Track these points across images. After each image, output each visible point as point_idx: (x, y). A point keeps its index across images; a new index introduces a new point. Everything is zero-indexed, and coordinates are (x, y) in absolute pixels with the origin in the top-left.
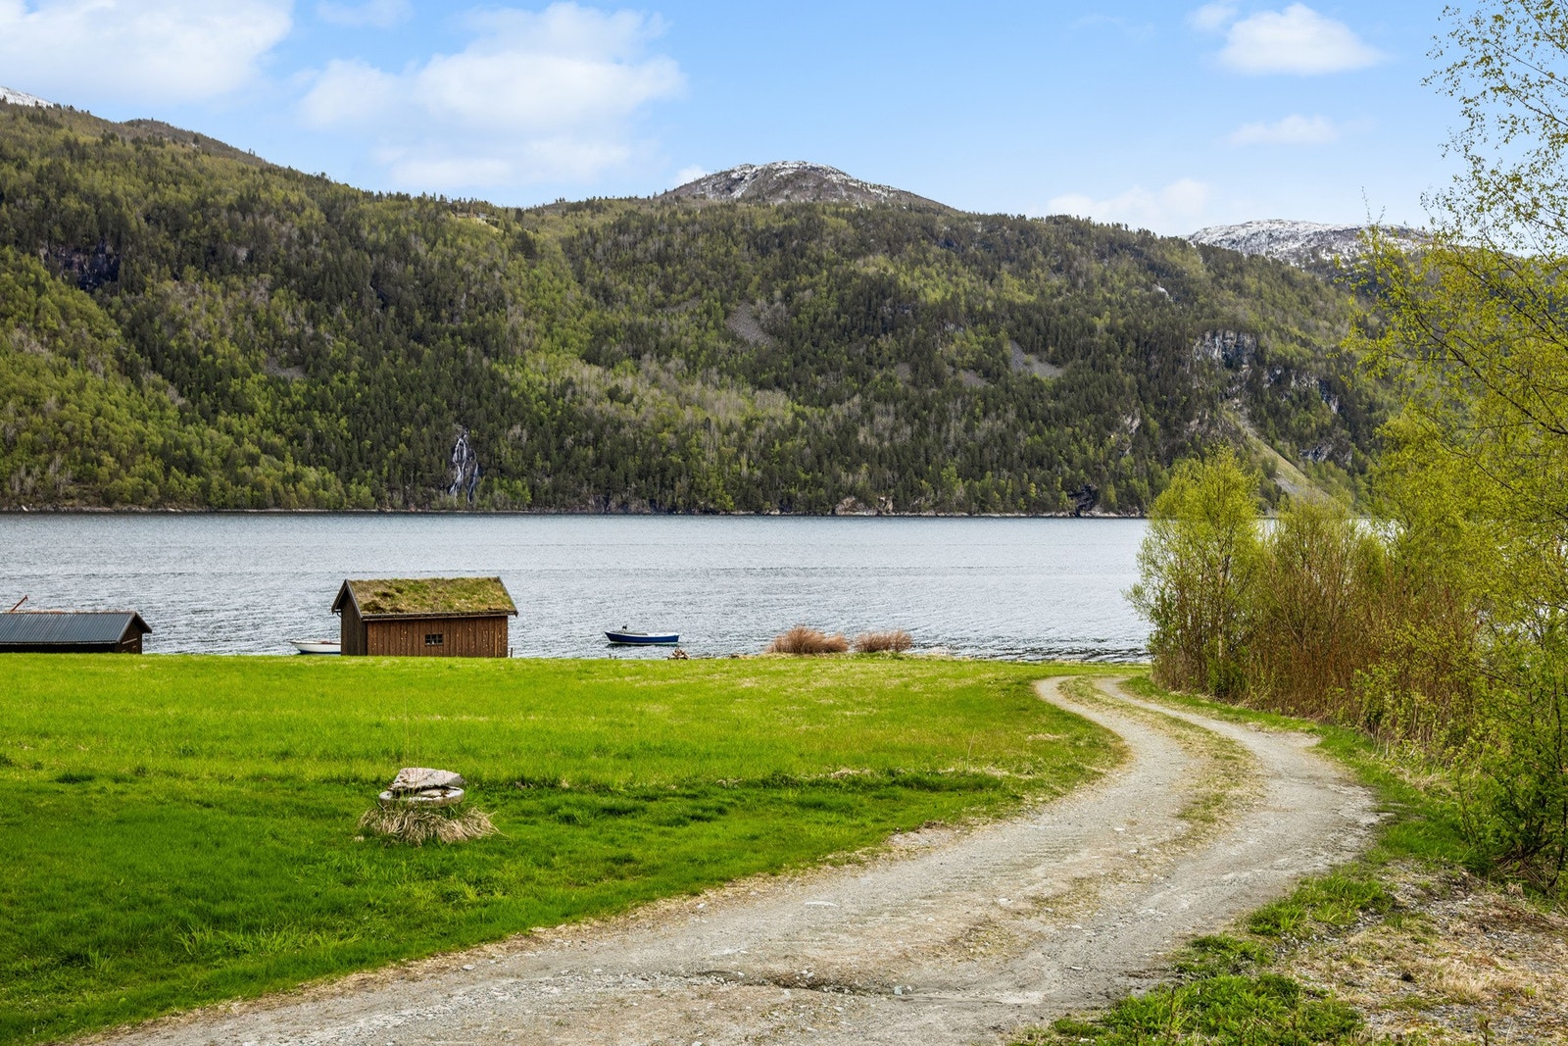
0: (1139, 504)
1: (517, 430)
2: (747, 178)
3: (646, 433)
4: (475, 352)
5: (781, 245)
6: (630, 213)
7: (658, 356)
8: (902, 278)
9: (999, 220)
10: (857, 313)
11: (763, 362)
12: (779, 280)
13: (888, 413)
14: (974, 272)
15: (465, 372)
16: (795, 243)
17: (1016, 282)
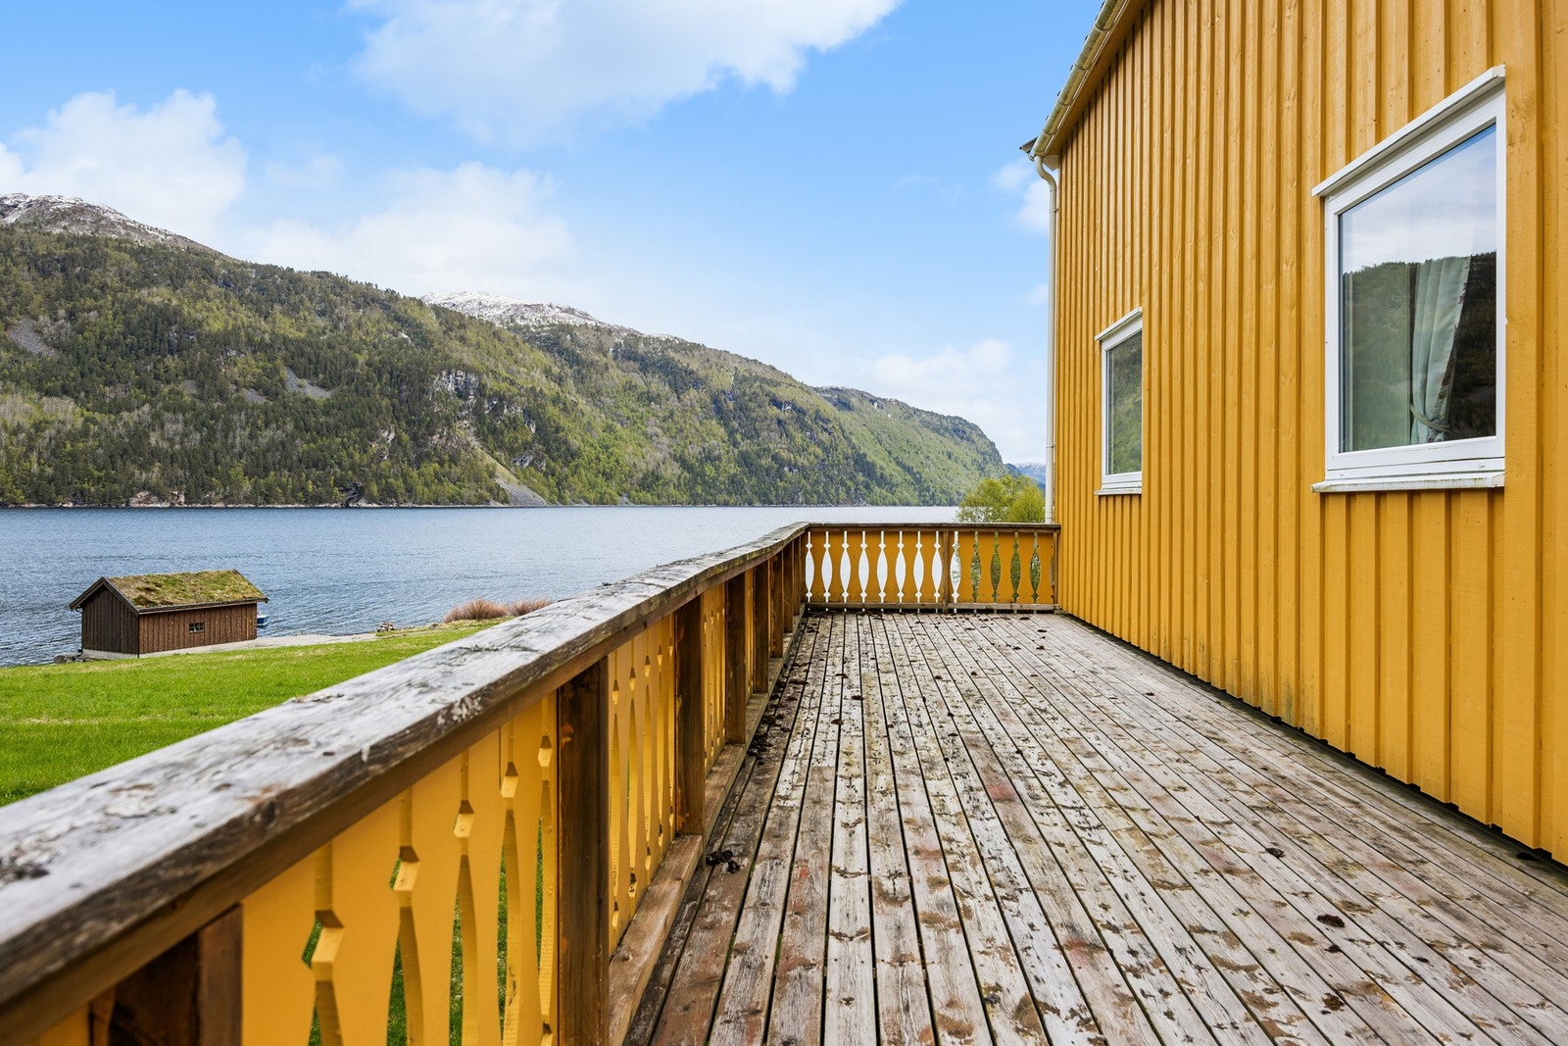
0: (396, 497)
2: (21, 206)
5: (63, 270)
8: (186, 308)
9: (270, 270)
10: (144, 335)
11: (48, 372)
12: (63, 301)
14: (251, 311)
16: (78, 269)
17: (287, 321)
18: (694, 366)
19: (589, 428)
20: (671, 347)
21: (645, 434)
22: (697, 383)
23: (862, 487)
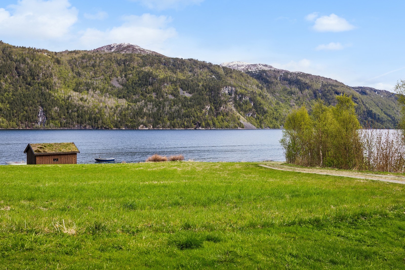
0: (210, 126)
1: (56, 108)
2: (115, 47)
3: (90, 109)
4: (45, 88)
5: (124, 63)
6: (85, 54)
7: (93, 90)
8: (154, 72)
9: (177, 59)
10: (143, 80)
11: (120, 92)
12: (124, 72)
13: (151, 105)
14: (171, 71)
15: (42, 93)
16: (128, 63)
17: (181, 74)
18: (307, 81)
19: (271, 103)
20: (299, 75)
21: (290, 105)
22: (308, 87)
23: (370, 122)
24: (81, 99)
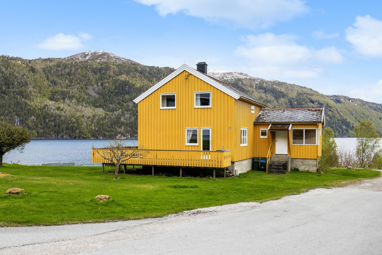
1: (33, 117)
2: (89, 54)
3: (67, 118)
4: (20, 97)
5: (100, 72)
6: (60, 62)
7: (69, 99)
8: (130, 81)
9: (153, 68)
10: (120, 89)
11: (96, 101)
12: (100, 81)
13: (128, 114)
14: (147, 80)
15: (17, 102)
16: (103, 71)
18: (283, 90)
20: (275, 84)
22: (284, 96)
23: (345, 131)
24: (58, 109)
